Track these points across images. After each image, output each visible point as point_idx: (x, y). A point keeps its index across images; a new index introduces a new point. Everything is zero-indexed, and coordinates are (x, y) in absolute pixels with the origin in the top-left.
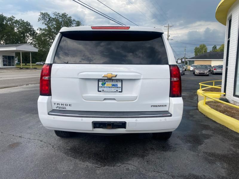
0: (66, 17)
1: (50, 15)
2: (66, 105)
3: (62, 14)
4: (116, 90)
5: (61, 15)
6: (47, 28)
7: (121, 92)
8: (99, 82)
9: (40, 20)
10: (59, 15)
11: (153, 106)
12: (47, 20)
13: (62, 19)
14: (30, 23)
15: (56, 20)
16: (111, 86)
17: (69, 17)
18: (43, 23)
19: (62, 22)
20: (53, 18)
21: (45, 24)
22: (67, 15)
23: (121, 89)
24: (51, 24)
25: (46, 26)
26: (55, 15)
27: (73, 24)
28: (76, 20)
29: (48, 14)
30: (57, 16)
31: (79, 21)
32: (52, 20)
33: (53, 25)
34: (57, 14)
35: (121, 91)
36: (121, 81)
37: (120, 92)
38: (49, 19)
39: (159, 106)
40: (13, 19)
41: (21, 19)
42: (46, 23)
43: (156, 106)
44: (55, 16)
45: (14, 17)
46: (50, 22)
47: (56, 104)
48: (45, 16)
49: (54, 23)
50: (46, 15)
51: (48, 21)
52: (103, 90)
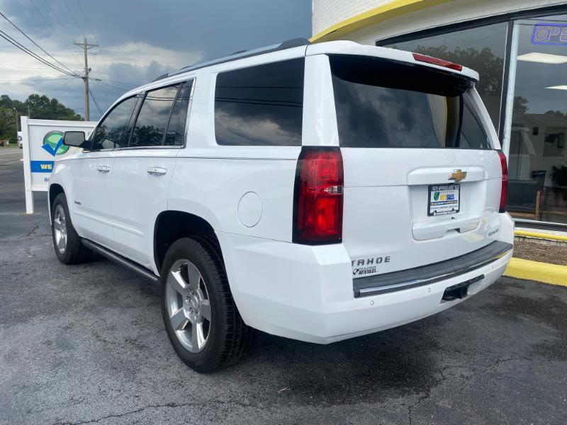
2: (379, 260)
4: (451, 209)
7: (458, 211)
8: (432, 193)
16: (445, 199)
23: (458, 204)
35: (457, 208)
36: (459, 186)
47: (356, 263)
52: (436, 211)
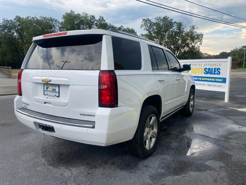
0: (167, 21)
1: (151, 20)
3: (163, 17)
4: (55, 95)
5: (162, 19)
6: (148, 34)
7: (59, 97)
8: (45, 86)
9: (142, 26)
10: (160, 19)
11: (82, 114)
12: (148, 26)
13: (163, 22)
14: (134, 31)
15: (157, 24)
16: (51, 90)
17: (170, 20)
18: (145, 29)
19: (162, 26)
20: (154, 23)
21: (147, 30)
22: (169, 18)
23: (58, 94)
24: (151, 29)
25: (147, 32)
26: (156, 19)
27: (173, 26)
28: (178, 22)
29: (150, 19)
30: (158, 20)
31: (180, 23)
32: (152, 25)
33: (153, 30)
34: (158, 18)
35: (58, 95)
36: (59, 86)
37: (57, 97)
38: (150, 24)
39: (87, 115)
40: (121, 29)
41: (128, 28)
42: (147, 28)
43: (85, 115)
44: (156, 21)
45: (122, 27)
46: (151, 27)
48: (146, 22)
49: (155, 27)
50: (148, 21)
51: (150, 26)
52: (47, 94)
